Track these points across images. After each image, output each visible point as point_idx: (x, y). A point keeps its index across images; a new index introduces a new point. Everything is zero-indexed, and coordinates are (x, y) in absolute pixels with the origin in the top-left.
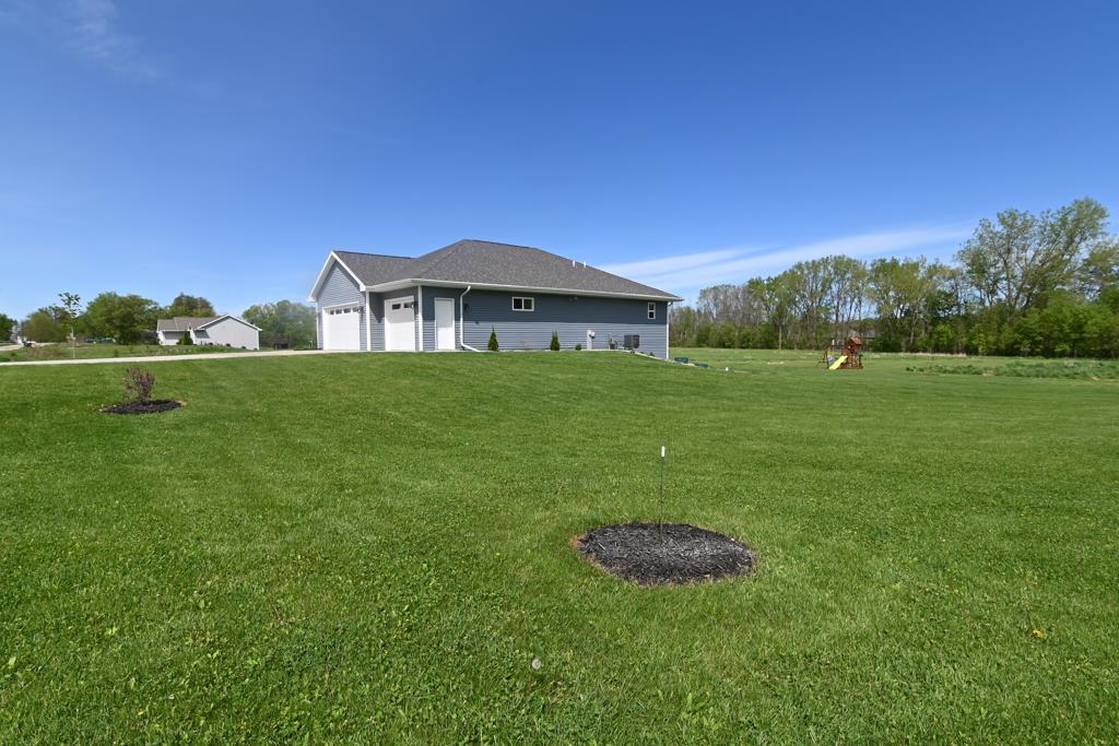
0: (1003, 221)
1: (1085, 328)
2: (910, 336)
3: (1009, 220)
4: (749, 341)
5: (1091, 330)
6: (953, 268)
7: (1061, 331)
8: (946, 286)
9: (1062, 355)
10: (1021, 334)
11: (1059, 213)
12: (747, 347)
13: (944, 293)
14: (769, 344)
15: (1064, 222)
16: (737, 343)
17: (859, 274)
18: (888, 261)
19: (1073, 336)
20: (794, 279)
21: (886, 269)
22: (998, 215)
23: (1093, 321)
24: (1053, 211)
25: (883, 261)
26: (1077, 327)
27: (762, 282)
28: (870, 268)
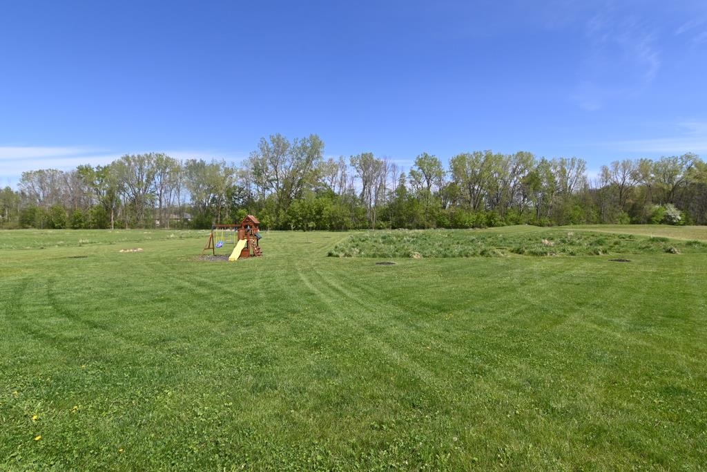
1: (323, 212)
4: (80, 221)
5: (326, 213)
7: (311, 214)
8: (239, 182)
10: (290, 215)
11: (302, 141)
12: (80, 227)
13: (238, 187)
16: (68, 224)
17: (177, 170)
18: (198, 162)
19: (318, 217)
20: (117, 166)
21: (196, 168)
25: (194, 161)
26: (319, 212)
27: (92, 169)
28: (186, 166)
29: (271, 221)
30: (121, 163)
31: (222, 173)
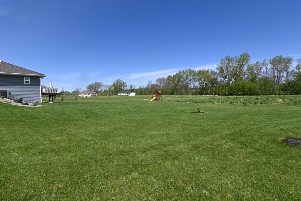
0: (226, 59)
1: (245, 88)
2: (206, 90)
3: (228, 58)
4: (167, 93)
5: (246, 88)
6: (215, 71)
7: (240, 88)
8: (214, 77)
9: (240, 95)
10: (230, 89)
11: (239, 56)
12: (167, 95)
13: (214, 78)
14: (172, 94)
15: (240, 58)
16: (165, 94)
17: (195, 74)
18: (201, 70)
19: (243, 90)
20: (178, 76)
21: (200, 72)
22: (225, 57)
23: (247, 85)
24: (238, 56)
25: (200, 70)
26: (243, 87)
27: (171, 76)
28: (197, 72)
29: (223, 92)
30: (178, 74)
31: (209, 74)
